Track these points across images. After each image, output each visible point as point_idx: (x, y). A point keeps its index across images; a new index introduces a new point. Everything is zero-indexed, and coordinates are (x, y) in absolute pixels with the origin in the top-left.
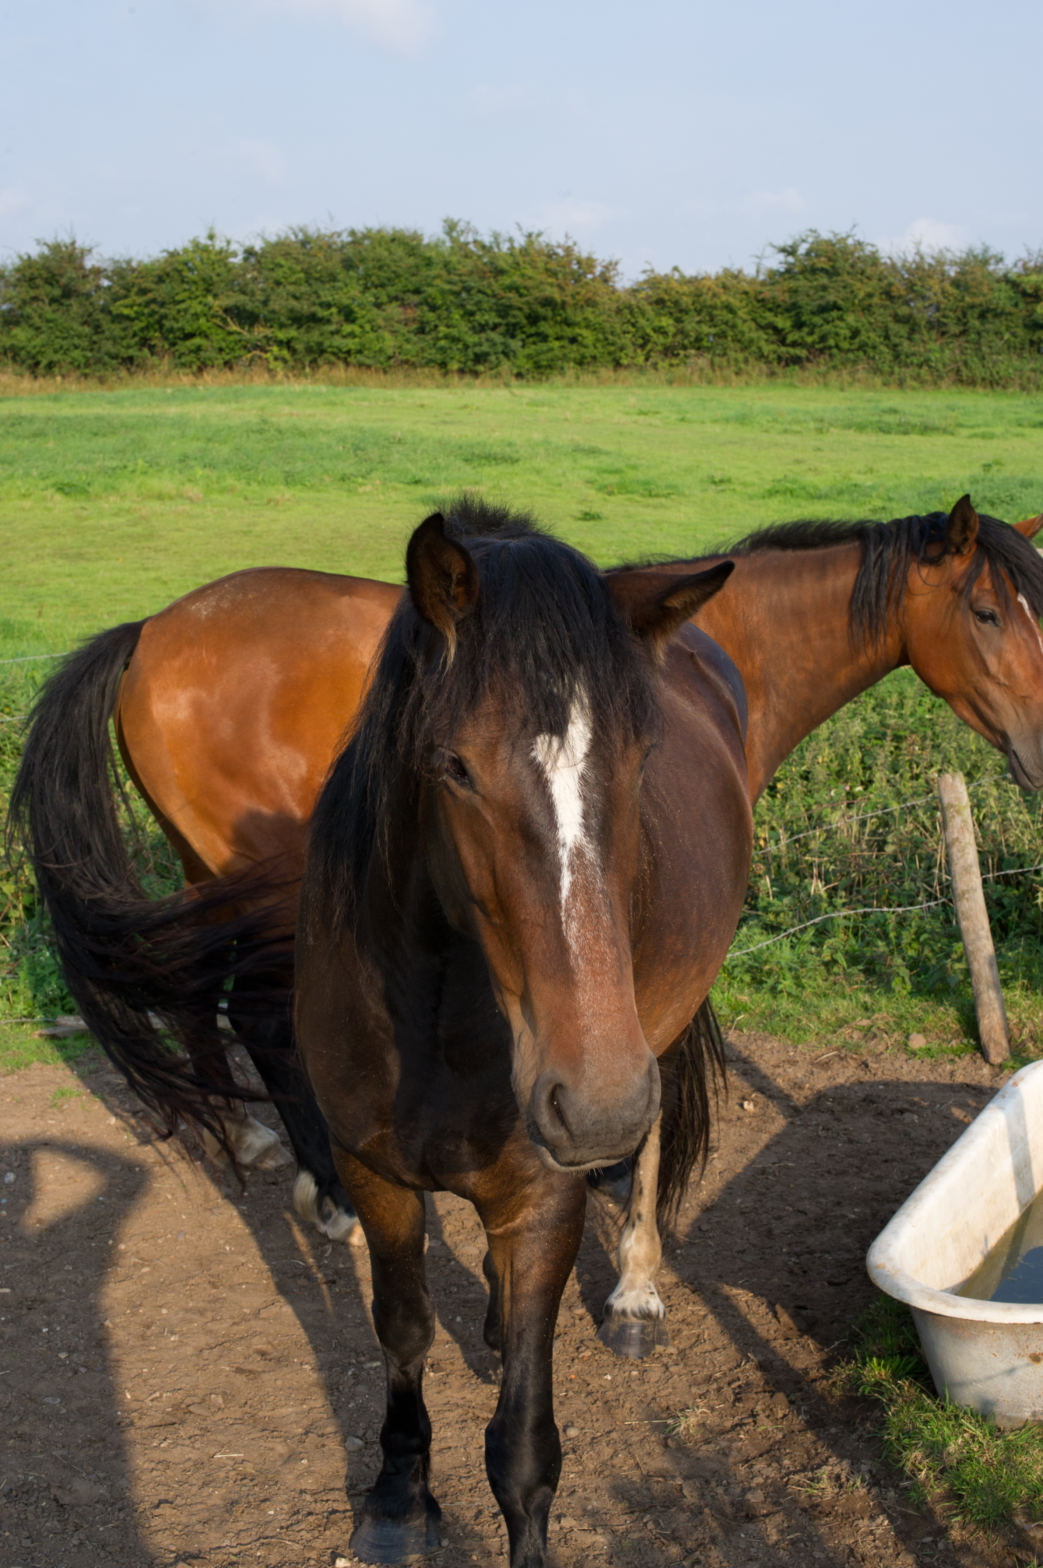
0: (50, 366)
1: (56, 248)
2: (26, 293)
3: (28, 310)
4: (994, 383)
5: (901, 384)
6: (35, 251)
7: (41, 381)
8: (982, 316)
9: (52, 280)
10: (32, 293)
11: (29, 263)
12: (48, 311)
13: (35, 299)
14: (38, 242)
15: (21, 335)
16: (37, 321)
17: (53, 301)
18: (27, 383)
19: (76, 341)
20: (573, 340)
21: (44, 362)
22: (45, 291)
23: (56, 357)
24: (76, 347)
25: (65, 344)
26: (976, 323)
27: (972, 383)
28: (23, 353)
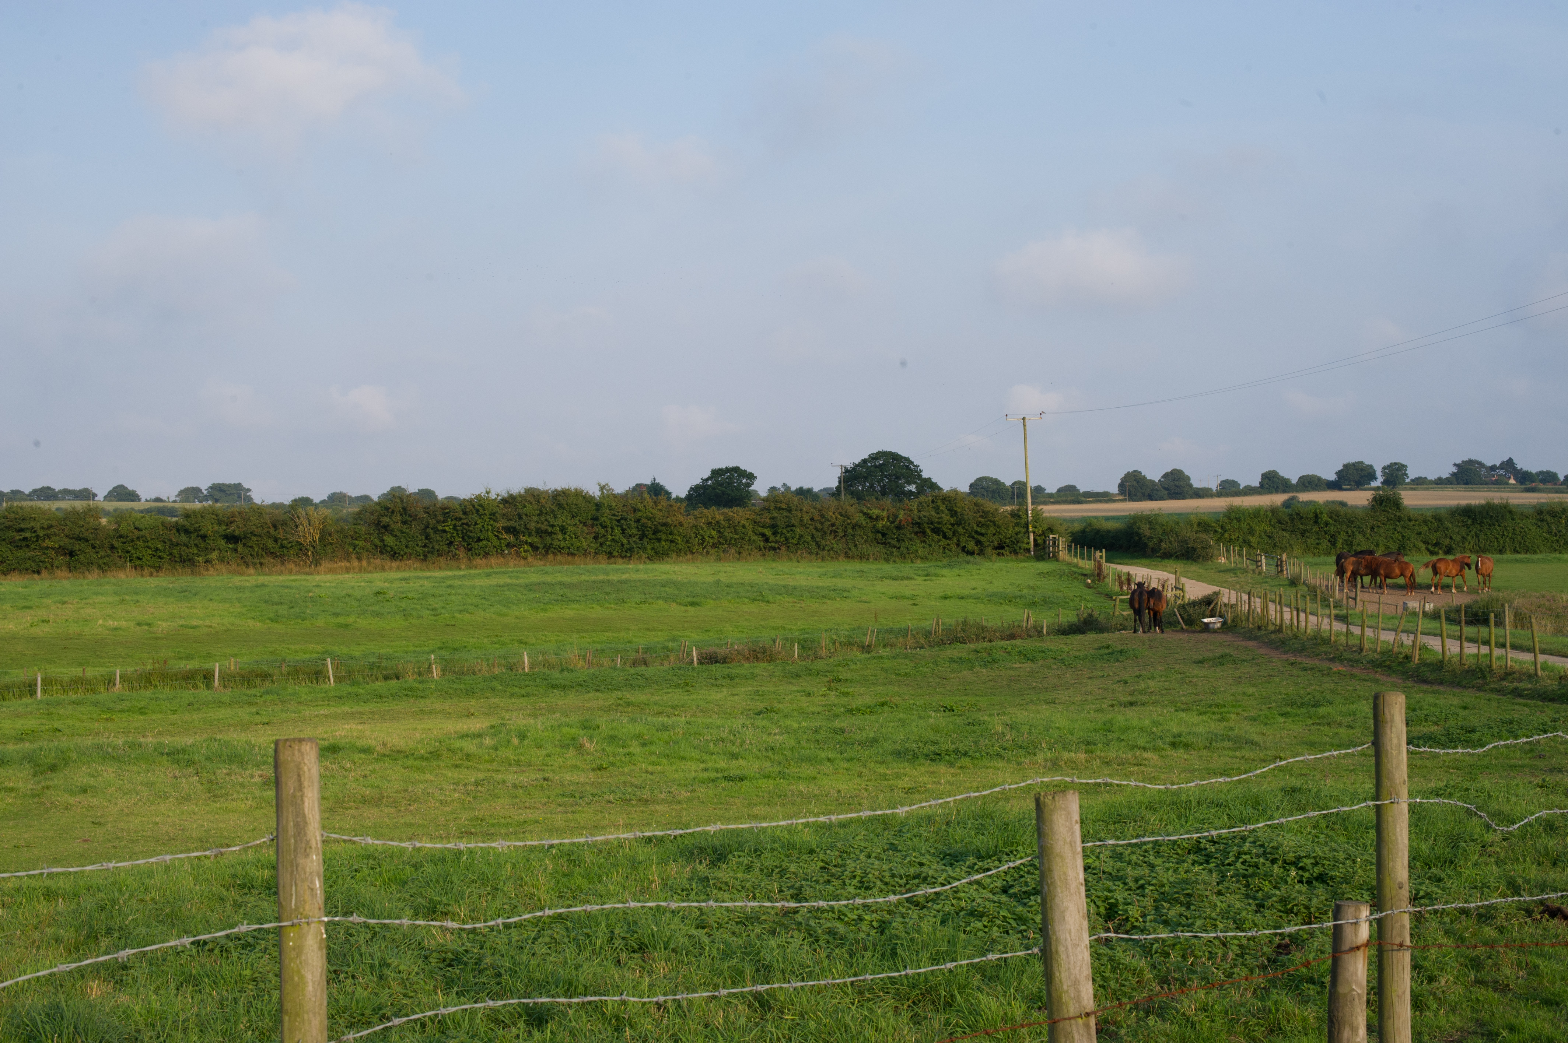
4: (863, 557)
5: (823, 559)
8: (853, 528)
20: (672, 541)
26: (850, 531)
27: (853, 558)
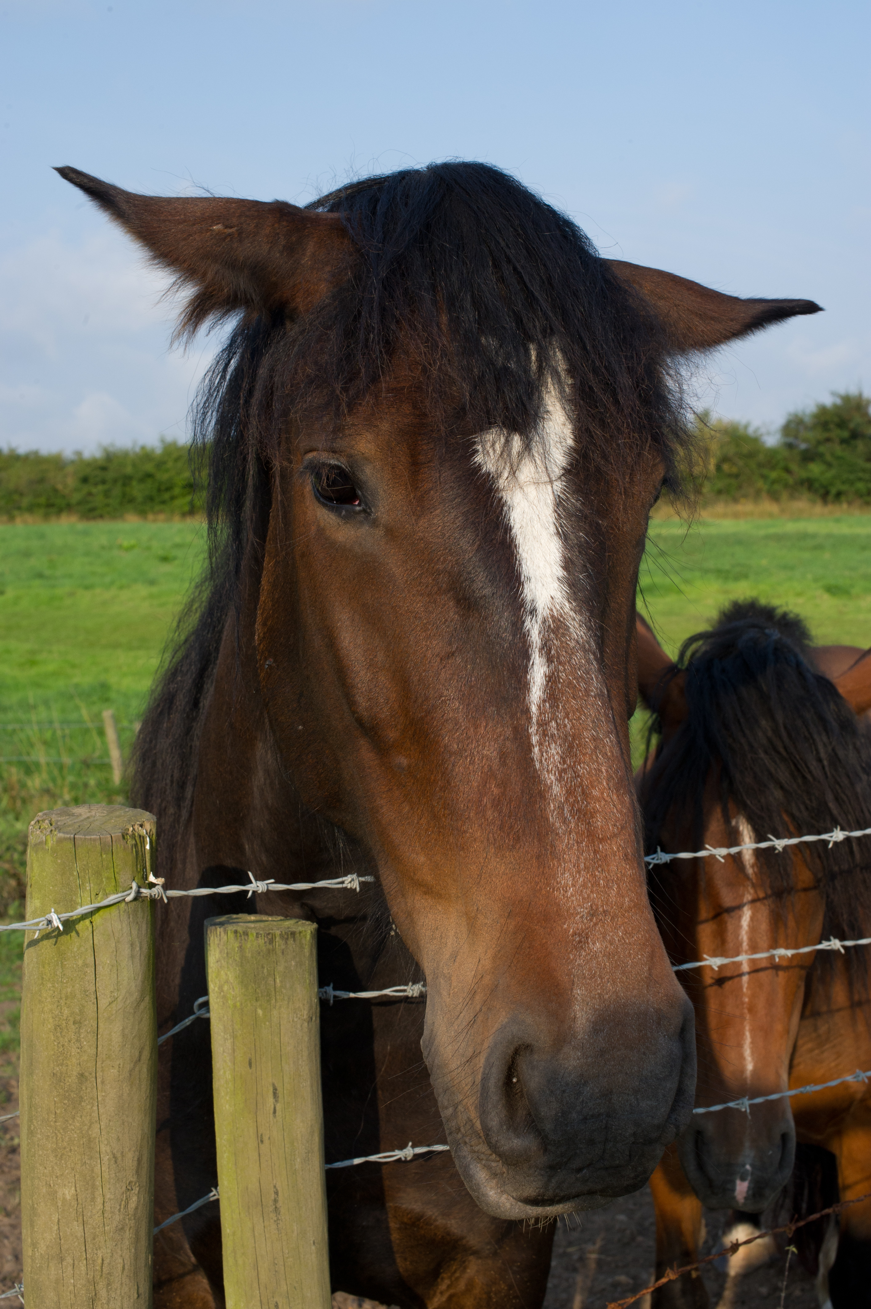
0: (839, 495)
1: (847, 399)
2: (819, 435)
3: (822, 449)
6: (828, 401)
7: (830, 507)
9: (842, 424)
10: (826, 435)
11: (823, 410)
12: (838, 449)
13: (828, 440)
14: (833, 394)
15: (815, 469)
16: (828, 458)
17: (843, 441)
18: (819, 508)
19: (861, 475)
21: (833, 491)
22: (837, 433)
23: (844, 488)
24: (860, 479)
25: (852, 477)
28: (817, 485)
